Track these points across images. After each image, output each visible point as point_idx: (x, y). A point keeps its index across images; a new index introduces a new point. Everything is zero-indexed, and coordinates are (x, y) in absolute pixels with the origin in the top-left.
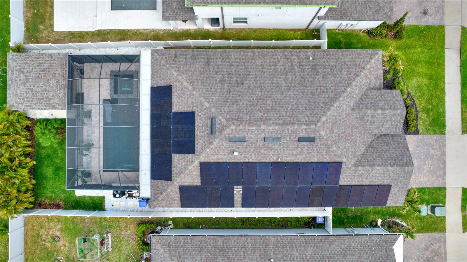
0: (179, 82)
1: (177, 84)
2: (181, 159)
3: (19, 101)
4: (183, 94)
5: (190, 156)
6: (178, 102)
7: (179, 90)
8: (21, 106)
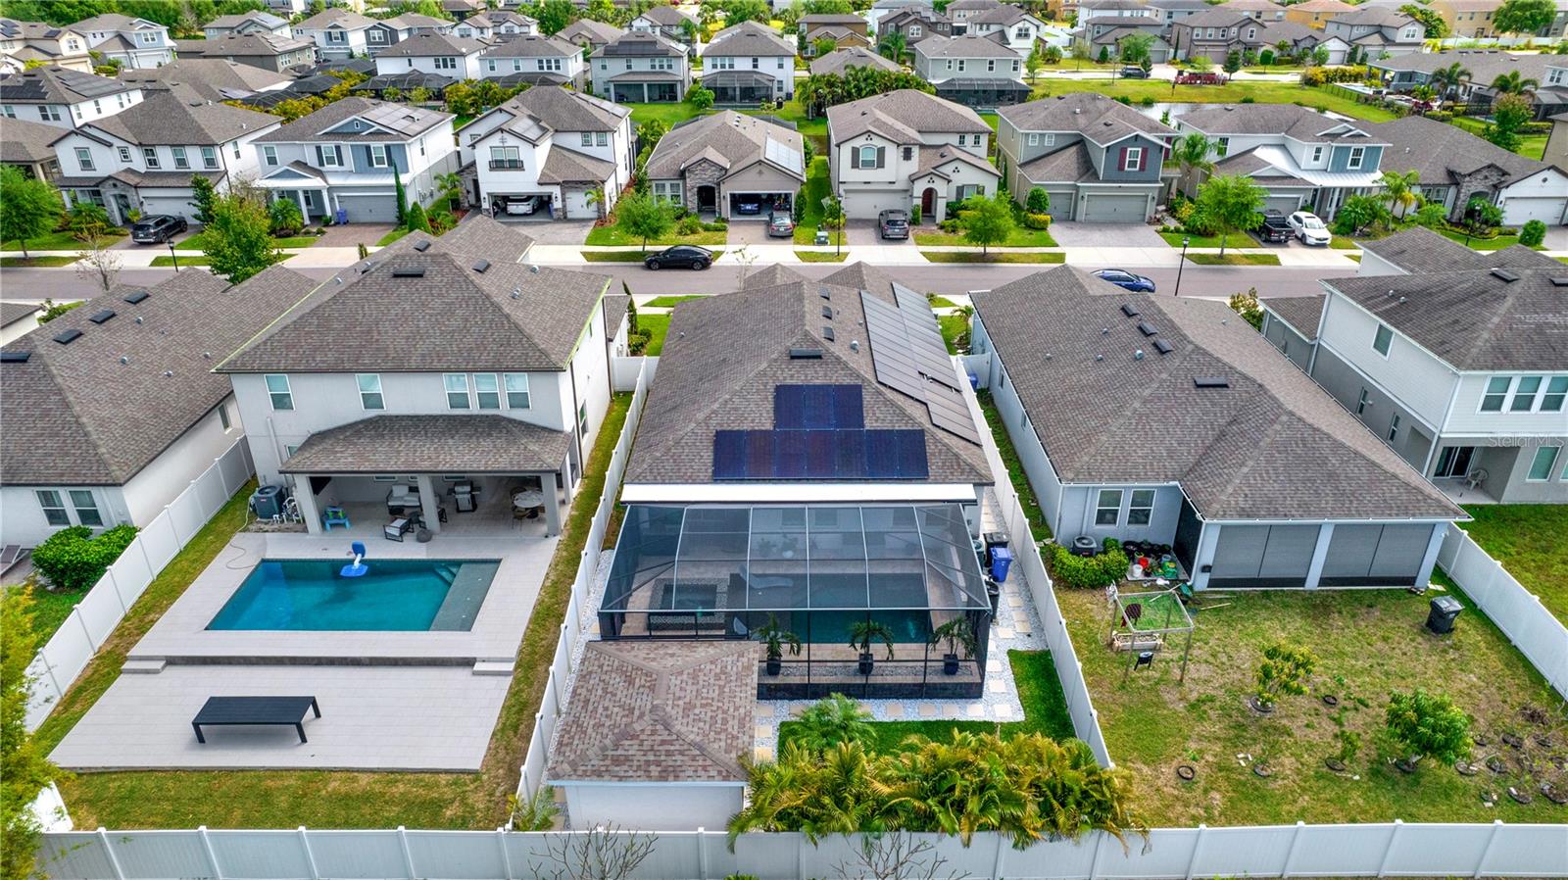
0: (711, 418)
1: (713, 422)
2: (874, 414)
3: (723, 744)
4: (736, 409)
5: (867, 398)
6: (753, 421)
7: (729, 419)
8: (740, 741)
